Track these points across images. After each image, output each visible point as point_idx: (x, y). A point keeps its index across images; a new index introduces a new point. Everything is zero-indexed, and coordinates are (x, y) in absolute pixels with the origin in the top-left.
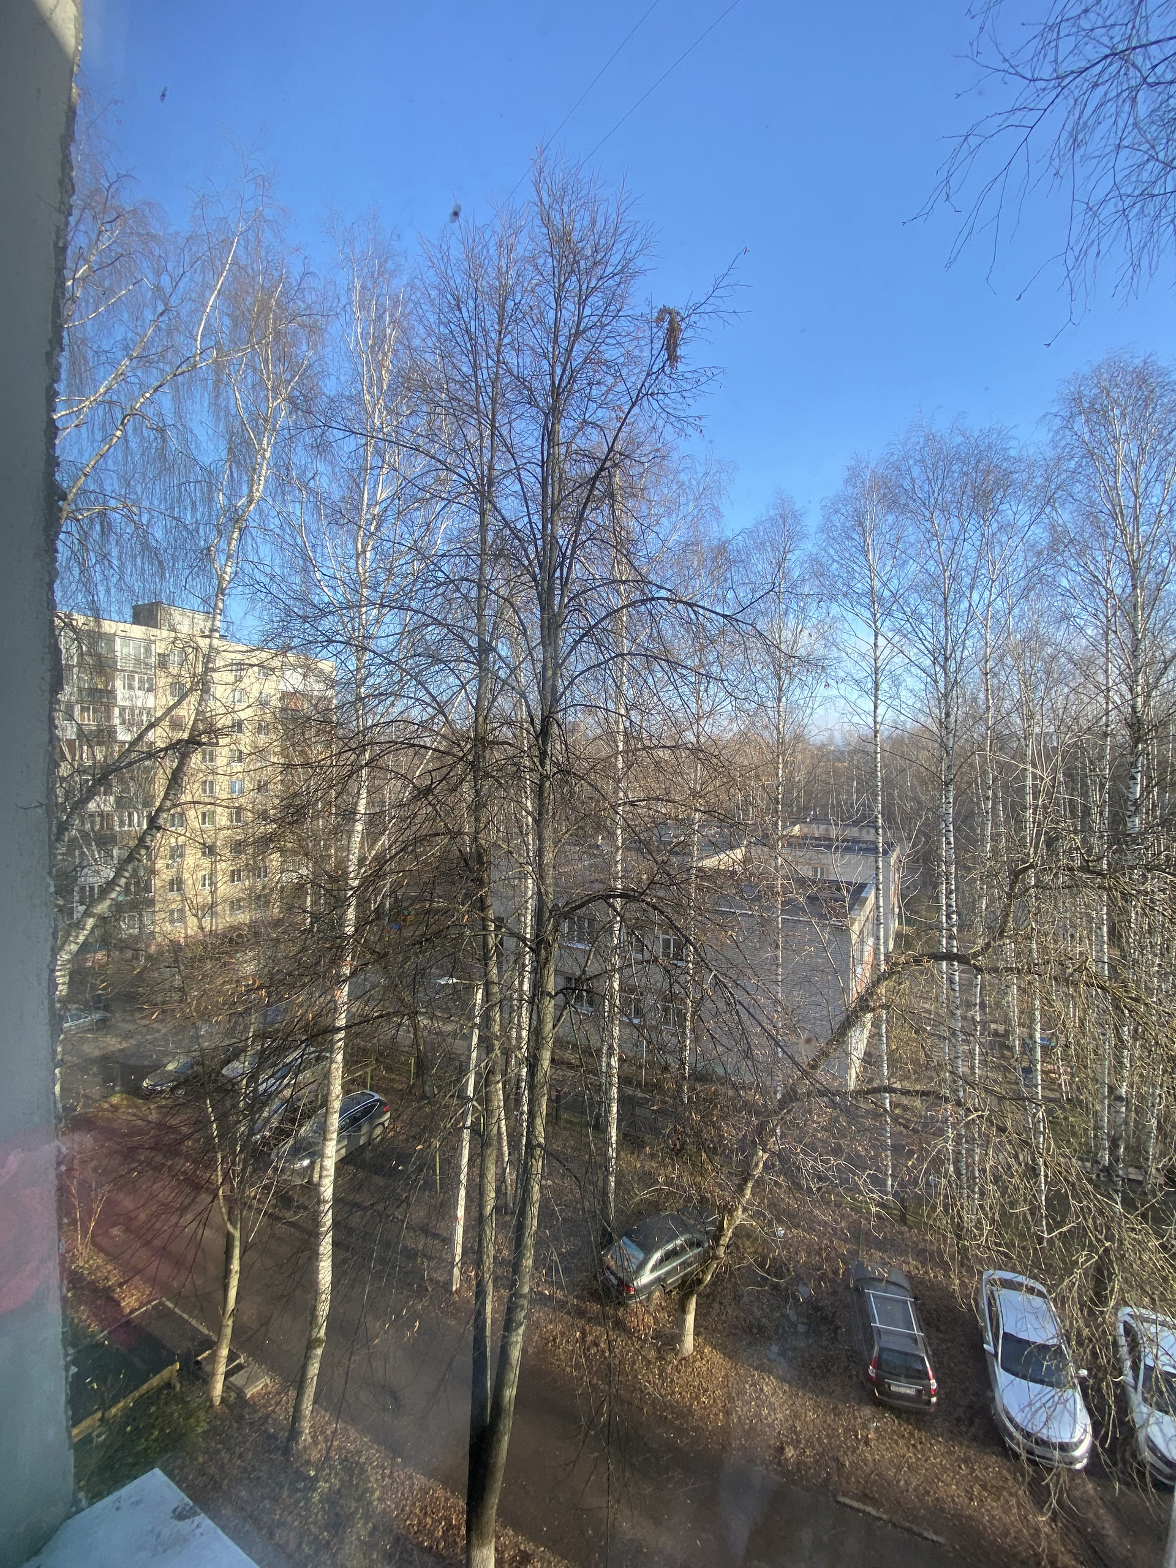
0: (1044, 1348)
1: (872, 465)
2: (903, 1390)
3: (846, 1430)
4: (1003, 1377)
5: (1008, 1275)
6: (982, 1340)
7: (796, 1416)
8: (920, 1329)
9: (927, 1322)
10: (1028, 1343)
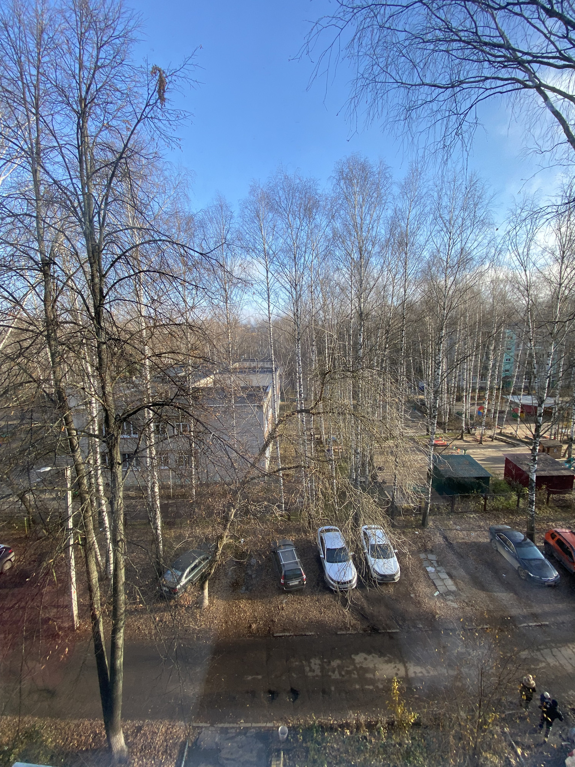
0: (341, 549)
1: (261, 187)
2: (293, 584)
3: (275, 607)
4: (327, 565)
5: (327, 527)
6: (319, 554)
7: (254, 611)
8: (298, 558)
9: (301, 555)
10: (335, 549)
